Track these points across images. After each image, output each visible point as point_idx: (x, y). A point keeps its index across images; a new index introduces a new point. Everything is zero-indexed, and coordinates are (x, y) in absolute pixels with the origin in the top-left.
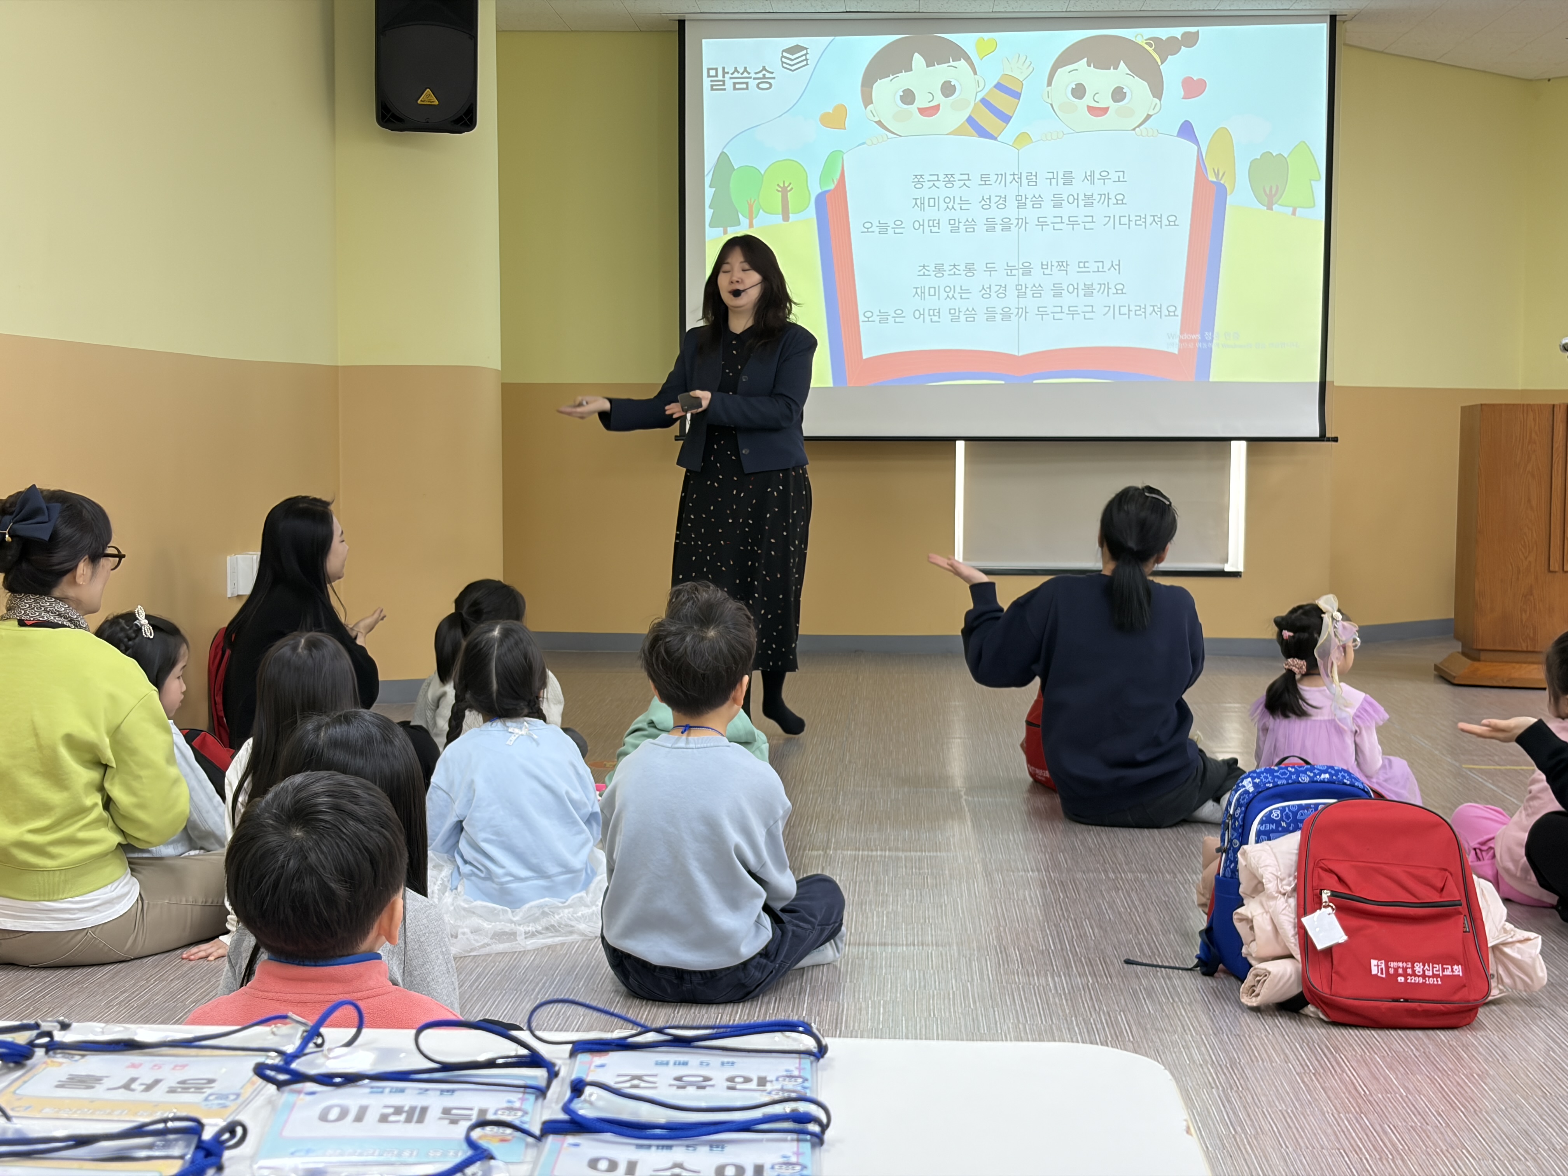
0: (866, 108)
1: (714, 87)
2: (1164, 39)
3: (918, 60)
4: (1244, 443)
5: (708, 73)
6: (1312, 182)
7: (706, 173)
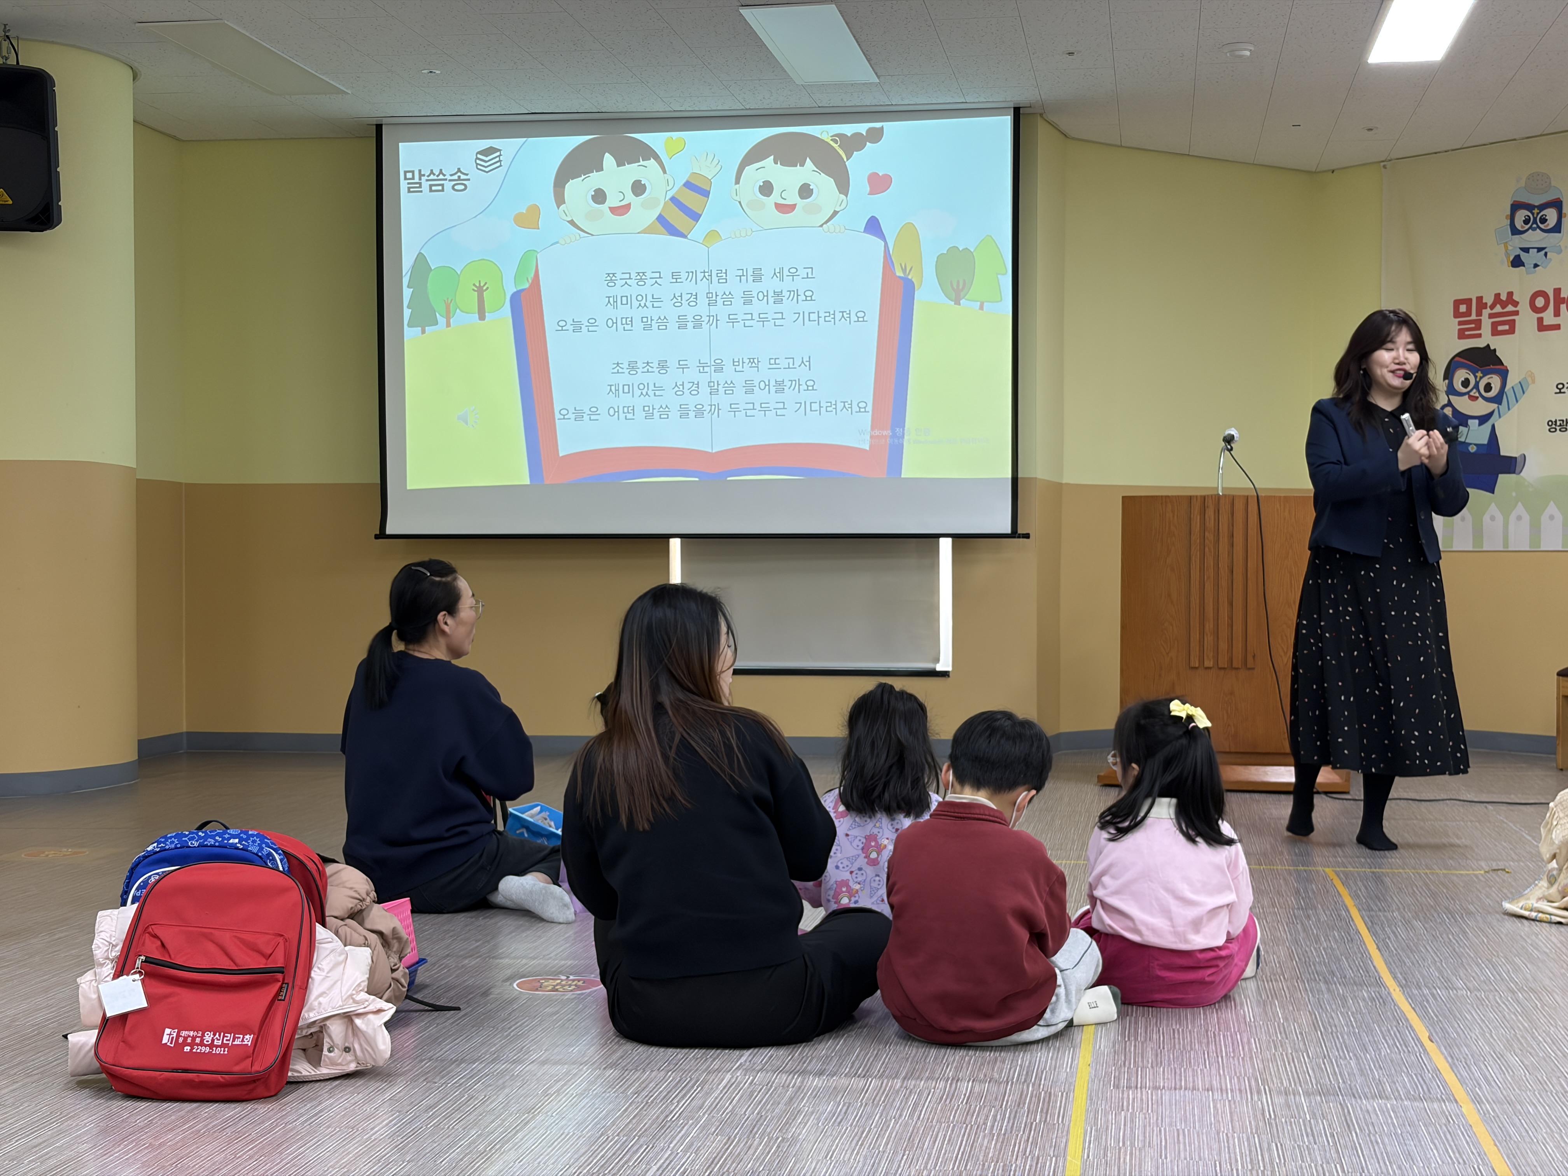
0: (558, 208)
1: (411, 190)
2: (849, 135)
3: (609, 160)
4: (950, 540)
5: (405, 176)
6: (999, 276)
7: (404, 274)
